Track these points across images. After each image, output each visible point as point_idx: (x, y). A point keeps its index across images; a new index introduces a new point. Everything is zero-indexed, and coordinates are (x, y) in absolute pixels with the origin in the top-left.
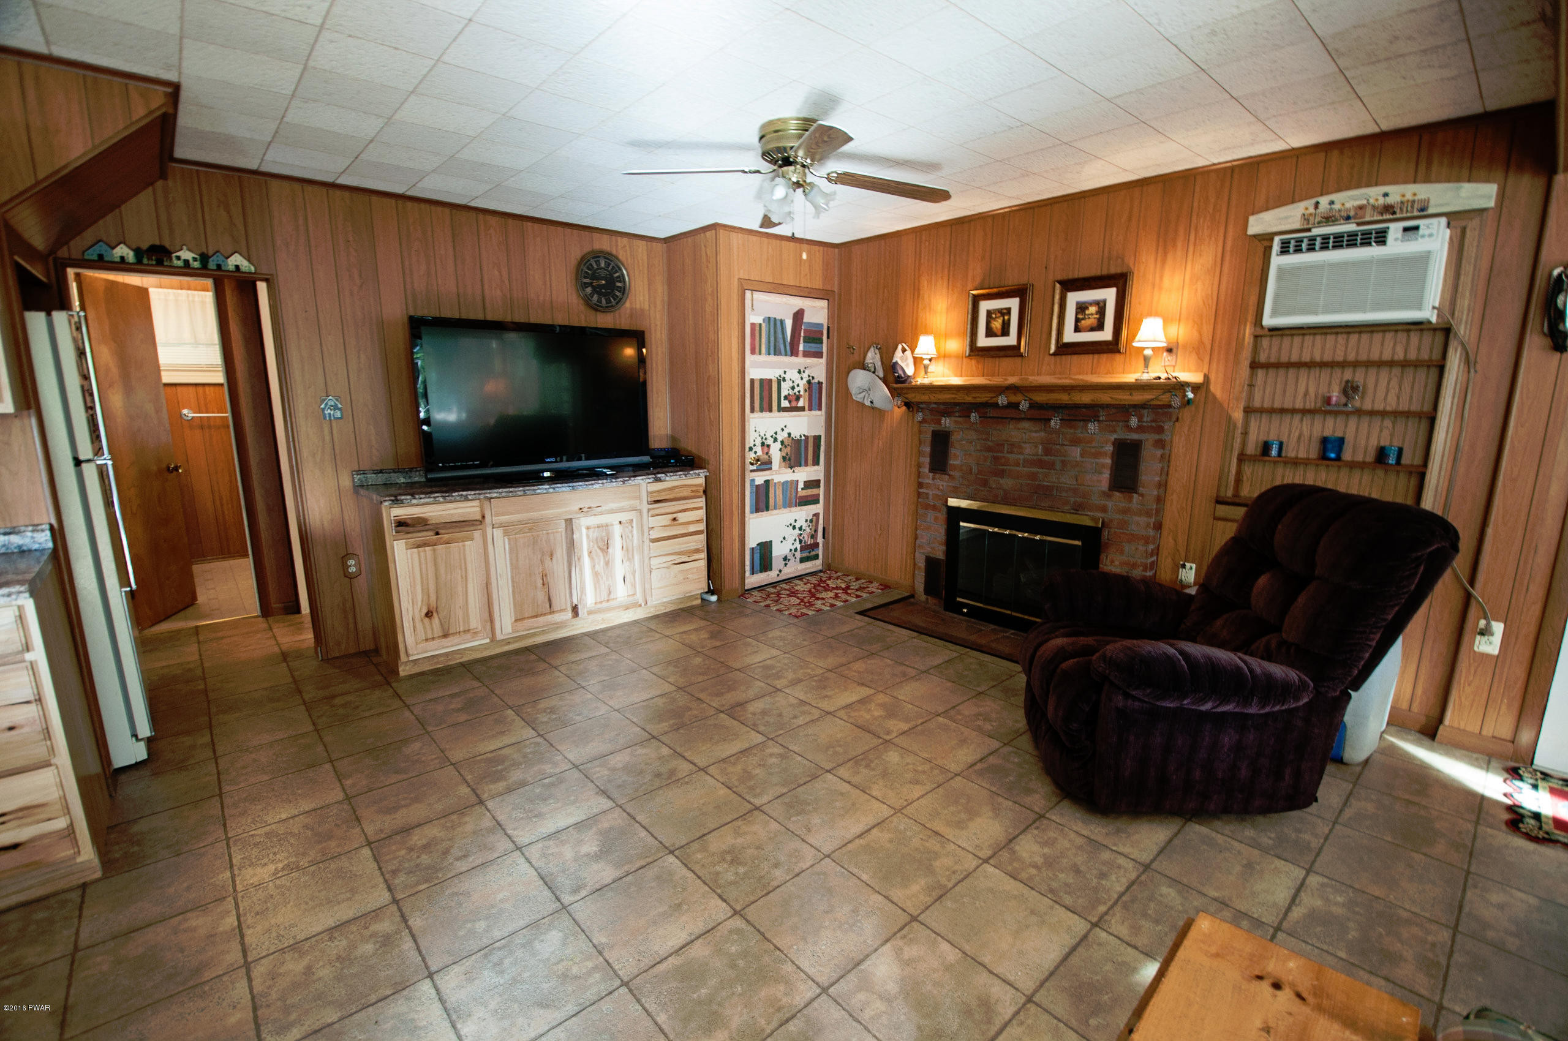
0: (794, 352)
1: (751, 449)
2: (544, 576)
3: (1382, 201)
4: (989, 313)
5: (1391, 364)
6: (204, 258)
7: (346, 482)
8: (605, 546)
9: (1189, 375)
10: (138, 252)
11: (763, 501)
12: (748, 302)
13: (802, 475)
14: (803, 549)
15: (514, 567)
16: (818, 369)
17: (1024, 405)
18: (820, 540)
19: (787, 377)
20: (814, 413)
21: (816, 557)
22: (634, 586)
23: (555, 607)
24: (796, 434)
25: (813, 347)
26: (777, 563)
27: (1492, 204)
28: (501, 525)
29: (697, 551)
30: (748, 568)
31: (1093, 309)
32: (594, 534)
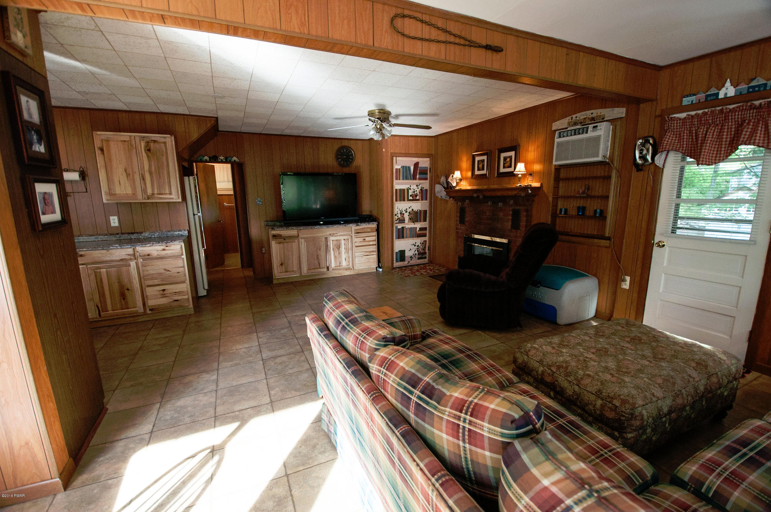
0: (414, 178)
1: (396, 215)
2: (318, 256)
3: (591, 116)
4: (478, 161)
5: (600, 177)
6: (226, 158)
7: (263, 224)
8: (339, 247)
9: (536, 184)
10: (210, 158)
11: (401, 234)
12: (394, 161)
13: (418, 225)
14: (419, 254)
15: (308, 252)
16: (426, 184)
17: (481, 197)
18: (427, 251)
19: (411, 188)
20: (423, 201)
21: (425, 258)
22: (349, 262)
23: (321, 266)
24: (415, 209)
25: (423, 176)
26: (407, 259)
27: (624, 116)
28: (304, 238)
29: (373, 251)
30: (395, 259)
31: (508, 160)
32: (335, 243)
